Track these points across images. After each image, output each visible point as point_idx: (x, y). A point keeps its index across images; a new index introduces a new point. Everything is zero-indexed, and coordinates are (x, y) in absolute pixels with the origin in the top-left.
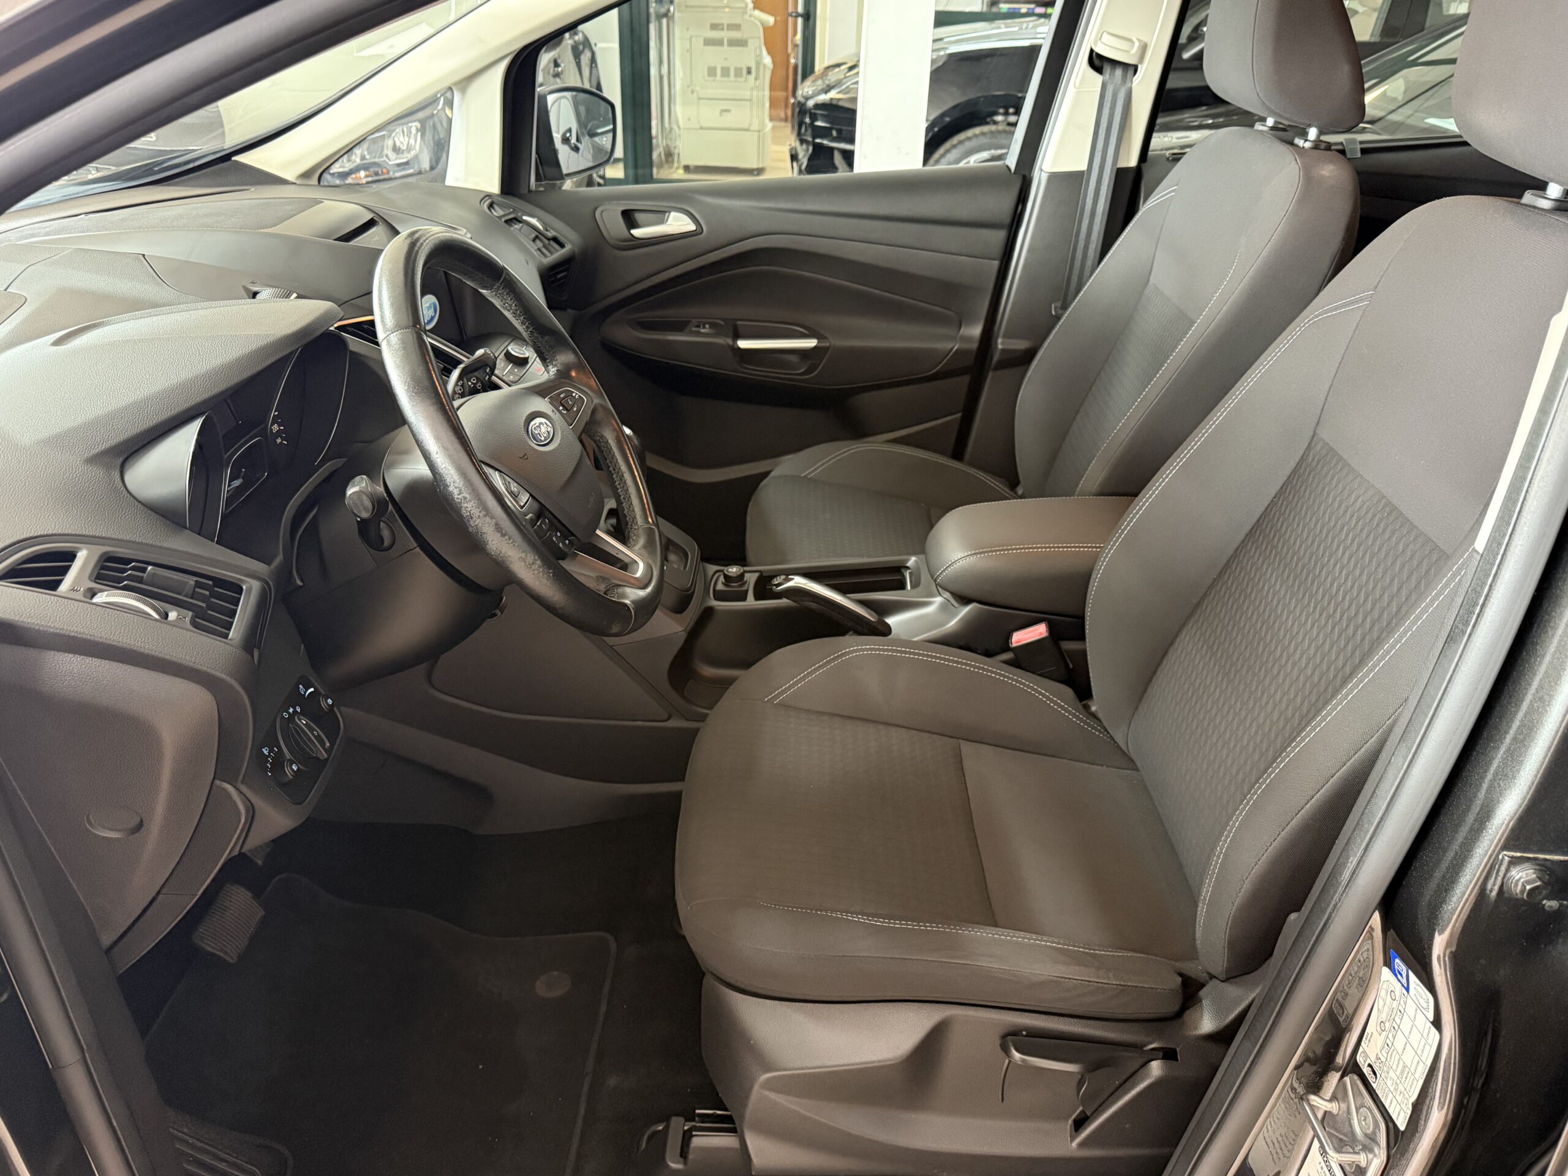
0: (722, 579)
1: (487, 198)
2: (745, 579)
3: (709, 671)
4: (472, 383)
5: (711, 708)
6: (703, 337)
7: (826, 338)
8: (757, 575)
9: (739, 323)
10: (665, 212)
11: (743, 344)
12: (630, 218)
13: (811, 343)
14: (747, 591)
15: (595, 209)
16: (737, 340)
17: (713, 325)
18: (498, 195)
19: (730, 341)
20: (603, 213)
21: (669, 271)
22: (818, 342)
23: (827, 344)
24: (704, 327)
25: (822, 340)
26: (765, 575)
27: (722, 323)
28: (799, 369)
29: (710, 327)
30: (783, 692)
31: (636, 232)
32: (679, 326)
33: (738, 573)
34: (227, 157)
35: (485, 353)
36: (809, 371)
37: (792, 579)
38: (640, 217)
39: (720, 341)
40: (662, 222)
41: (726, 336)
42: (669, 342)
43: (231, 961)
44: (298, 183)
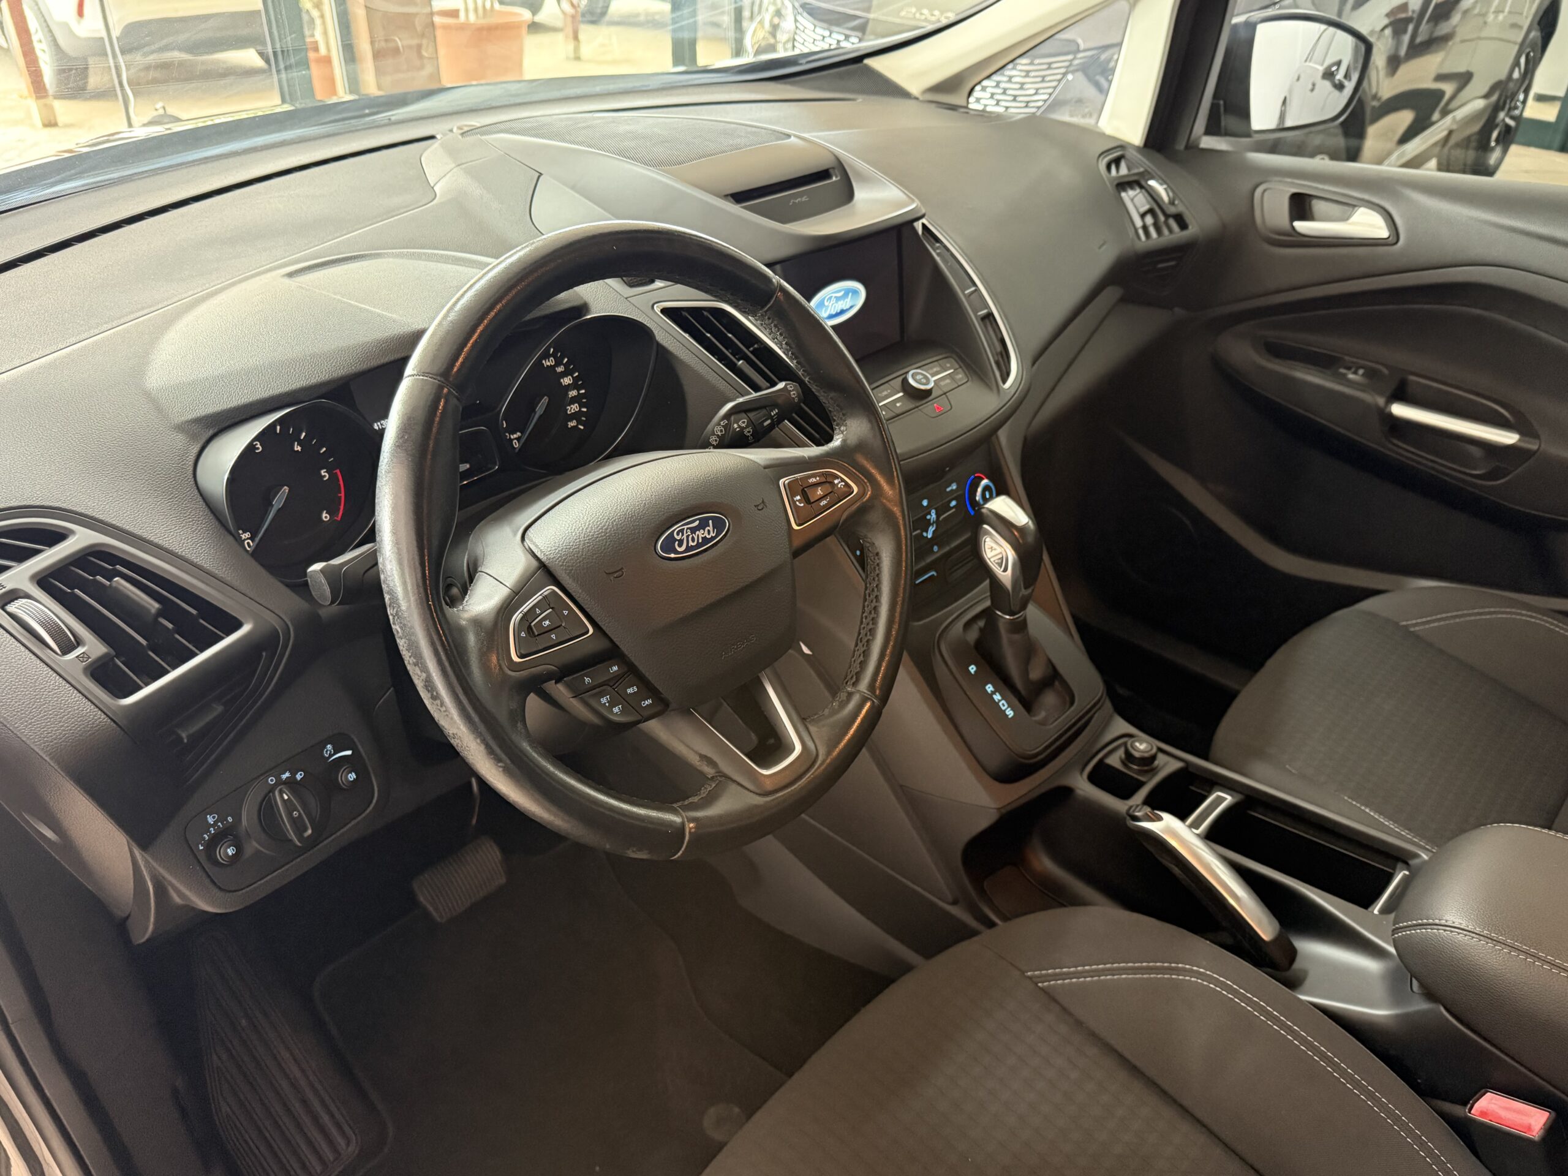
0: (1121, 753)
1: (1119, 149)
2: (1156, 763)
3: (1045, 863)
4: (739, 426)
5: (1005, 919)
6: (1348, 386)
7: (1536, 436)
8: (1177, 765)
9: (1412, 378)
10: (1354, 206)
11: (1399, 410)
12: (1301, 206)
13: (1508, 438)
14: (1140, 785)
15: (1261, 184)
16: (1392, 403)
17: (1371, 374)
18: (1138, 149)
19: (1381, 401)
20: (1266, 194)
21: (1331, 286)
22: (1520, 440)
23: (1535, 447)
24: (1355, 373)
25: (1527, 439)
26: (1191, 769)
27: (1385, 371)
28: (1475, 469)
29: (1363, 375)
30: (1056, 977)
31: (1301, 226)
32: (1326, 362)
33: (1146, 755)
34: (859, 59)
35: (785, 388)
36: (1491, 475)
37: (1160, 819)
38: (1318, 206)
39: (1366, 397)
40: (1345, 219)
41: (1381, 394)
42: (1294, 380)
43: (439, 919)
44: (921, 98)
